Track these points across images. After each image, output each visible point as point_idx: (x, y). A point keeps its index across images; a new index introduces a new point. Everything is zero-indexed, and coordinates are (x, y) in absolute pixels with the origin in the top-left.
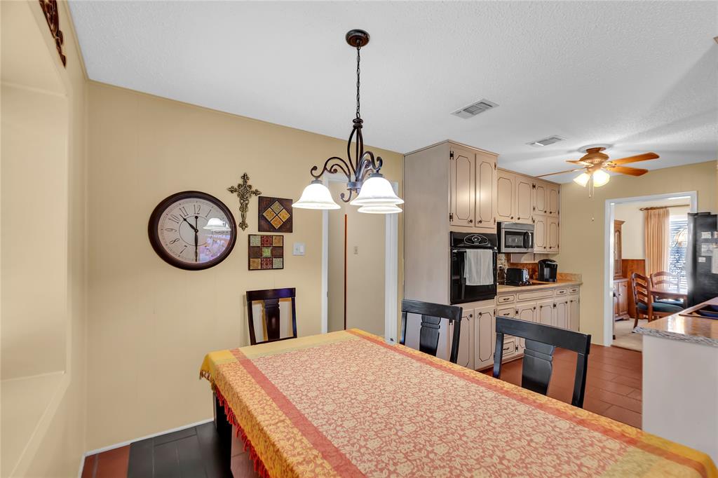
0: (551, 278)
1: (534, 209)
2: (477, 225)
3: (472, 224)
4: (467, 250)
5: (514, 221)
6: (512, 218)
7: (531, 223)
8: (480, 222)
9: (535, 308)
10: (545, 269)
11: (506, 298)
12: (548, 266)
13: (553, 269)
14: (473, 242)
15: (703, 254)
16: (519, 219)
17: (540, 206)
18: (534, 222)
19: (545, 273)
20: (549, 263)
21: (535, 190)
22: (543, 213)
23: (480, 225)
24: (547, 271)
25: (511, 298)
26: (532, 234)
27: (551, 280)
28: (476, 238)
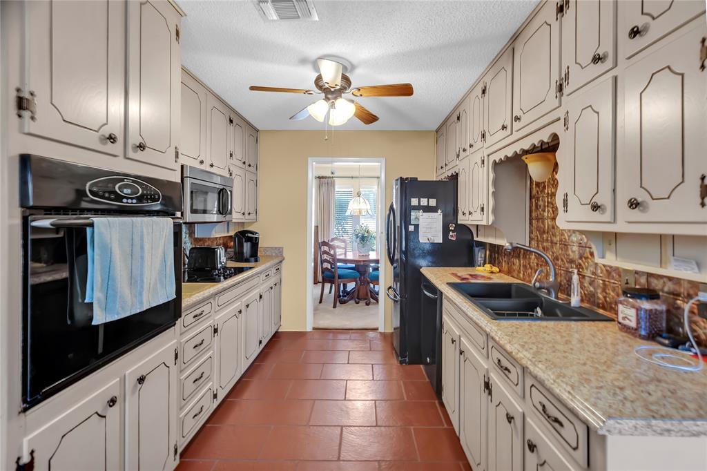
0: (251, 256)
1: (231, 155)
2: (131, 154)
3: (117, 148)
4: (98, 220)
5: (206, 167)
6: (202, 162)
7: (228, 176)
8: (141, 147)
9: (240, 312)
10: (245, 244)
11: (198, 312)
12: (249, 239)
13: (254, 243)
14: (119, 198)
15: (412, 223)
16: (212, 166)
17: (238, 154)
18: (231, 174)
19: (245, 251)
20: (250, 235)
21: (231, 127)
22: (241, 164)
23: (139, 155)
24: (247, 247)
25: (206, 309)
26: (231, 191)
27: (253, 259)
28: (127, 186)
